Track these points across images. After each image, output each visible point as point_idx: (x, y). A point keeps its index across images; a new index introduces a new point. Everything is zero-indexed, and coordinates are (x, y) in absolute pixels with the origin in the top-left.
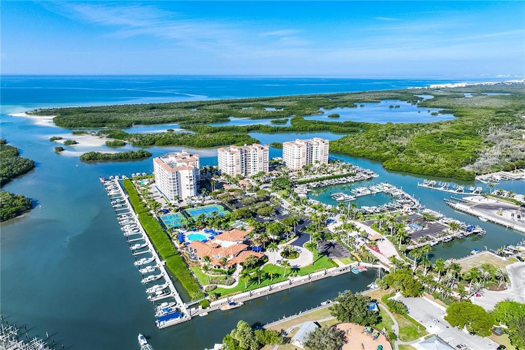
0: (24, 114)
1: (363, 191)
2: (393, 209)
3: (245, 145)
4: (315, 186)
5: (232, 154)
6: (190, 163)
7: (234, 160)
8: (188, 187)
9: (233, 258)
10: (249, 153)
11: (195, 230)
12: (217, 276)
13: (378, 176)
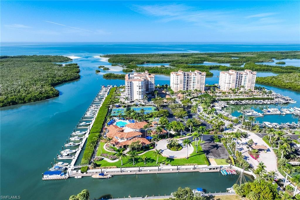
0: (99, 56)
1: (273, 111)
2: (294, 128)
3: (191, 71)
4: (233, 103)
5: (178, 76)
6: (142, 77)
7: (179, 80)
8: (138, 93)
9: (126, 141)
10: (190, 76)
11: (124, 119)
12: (111, 151)
13: (296, 102)
